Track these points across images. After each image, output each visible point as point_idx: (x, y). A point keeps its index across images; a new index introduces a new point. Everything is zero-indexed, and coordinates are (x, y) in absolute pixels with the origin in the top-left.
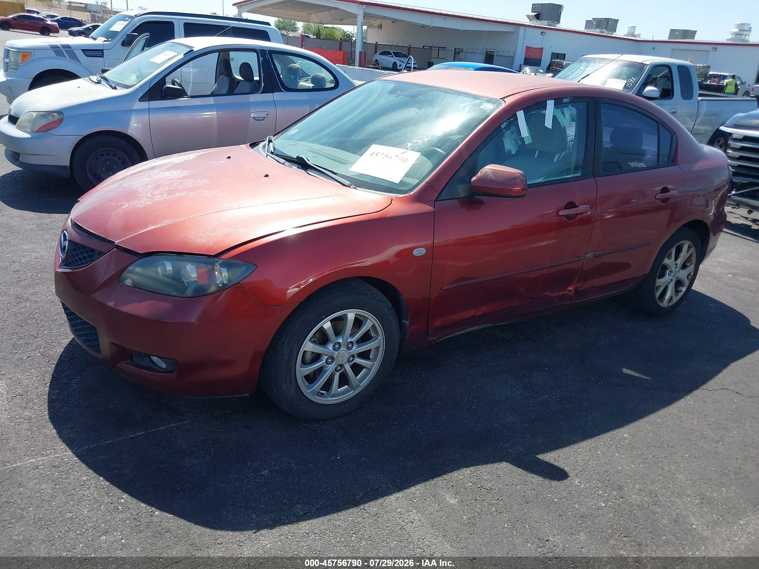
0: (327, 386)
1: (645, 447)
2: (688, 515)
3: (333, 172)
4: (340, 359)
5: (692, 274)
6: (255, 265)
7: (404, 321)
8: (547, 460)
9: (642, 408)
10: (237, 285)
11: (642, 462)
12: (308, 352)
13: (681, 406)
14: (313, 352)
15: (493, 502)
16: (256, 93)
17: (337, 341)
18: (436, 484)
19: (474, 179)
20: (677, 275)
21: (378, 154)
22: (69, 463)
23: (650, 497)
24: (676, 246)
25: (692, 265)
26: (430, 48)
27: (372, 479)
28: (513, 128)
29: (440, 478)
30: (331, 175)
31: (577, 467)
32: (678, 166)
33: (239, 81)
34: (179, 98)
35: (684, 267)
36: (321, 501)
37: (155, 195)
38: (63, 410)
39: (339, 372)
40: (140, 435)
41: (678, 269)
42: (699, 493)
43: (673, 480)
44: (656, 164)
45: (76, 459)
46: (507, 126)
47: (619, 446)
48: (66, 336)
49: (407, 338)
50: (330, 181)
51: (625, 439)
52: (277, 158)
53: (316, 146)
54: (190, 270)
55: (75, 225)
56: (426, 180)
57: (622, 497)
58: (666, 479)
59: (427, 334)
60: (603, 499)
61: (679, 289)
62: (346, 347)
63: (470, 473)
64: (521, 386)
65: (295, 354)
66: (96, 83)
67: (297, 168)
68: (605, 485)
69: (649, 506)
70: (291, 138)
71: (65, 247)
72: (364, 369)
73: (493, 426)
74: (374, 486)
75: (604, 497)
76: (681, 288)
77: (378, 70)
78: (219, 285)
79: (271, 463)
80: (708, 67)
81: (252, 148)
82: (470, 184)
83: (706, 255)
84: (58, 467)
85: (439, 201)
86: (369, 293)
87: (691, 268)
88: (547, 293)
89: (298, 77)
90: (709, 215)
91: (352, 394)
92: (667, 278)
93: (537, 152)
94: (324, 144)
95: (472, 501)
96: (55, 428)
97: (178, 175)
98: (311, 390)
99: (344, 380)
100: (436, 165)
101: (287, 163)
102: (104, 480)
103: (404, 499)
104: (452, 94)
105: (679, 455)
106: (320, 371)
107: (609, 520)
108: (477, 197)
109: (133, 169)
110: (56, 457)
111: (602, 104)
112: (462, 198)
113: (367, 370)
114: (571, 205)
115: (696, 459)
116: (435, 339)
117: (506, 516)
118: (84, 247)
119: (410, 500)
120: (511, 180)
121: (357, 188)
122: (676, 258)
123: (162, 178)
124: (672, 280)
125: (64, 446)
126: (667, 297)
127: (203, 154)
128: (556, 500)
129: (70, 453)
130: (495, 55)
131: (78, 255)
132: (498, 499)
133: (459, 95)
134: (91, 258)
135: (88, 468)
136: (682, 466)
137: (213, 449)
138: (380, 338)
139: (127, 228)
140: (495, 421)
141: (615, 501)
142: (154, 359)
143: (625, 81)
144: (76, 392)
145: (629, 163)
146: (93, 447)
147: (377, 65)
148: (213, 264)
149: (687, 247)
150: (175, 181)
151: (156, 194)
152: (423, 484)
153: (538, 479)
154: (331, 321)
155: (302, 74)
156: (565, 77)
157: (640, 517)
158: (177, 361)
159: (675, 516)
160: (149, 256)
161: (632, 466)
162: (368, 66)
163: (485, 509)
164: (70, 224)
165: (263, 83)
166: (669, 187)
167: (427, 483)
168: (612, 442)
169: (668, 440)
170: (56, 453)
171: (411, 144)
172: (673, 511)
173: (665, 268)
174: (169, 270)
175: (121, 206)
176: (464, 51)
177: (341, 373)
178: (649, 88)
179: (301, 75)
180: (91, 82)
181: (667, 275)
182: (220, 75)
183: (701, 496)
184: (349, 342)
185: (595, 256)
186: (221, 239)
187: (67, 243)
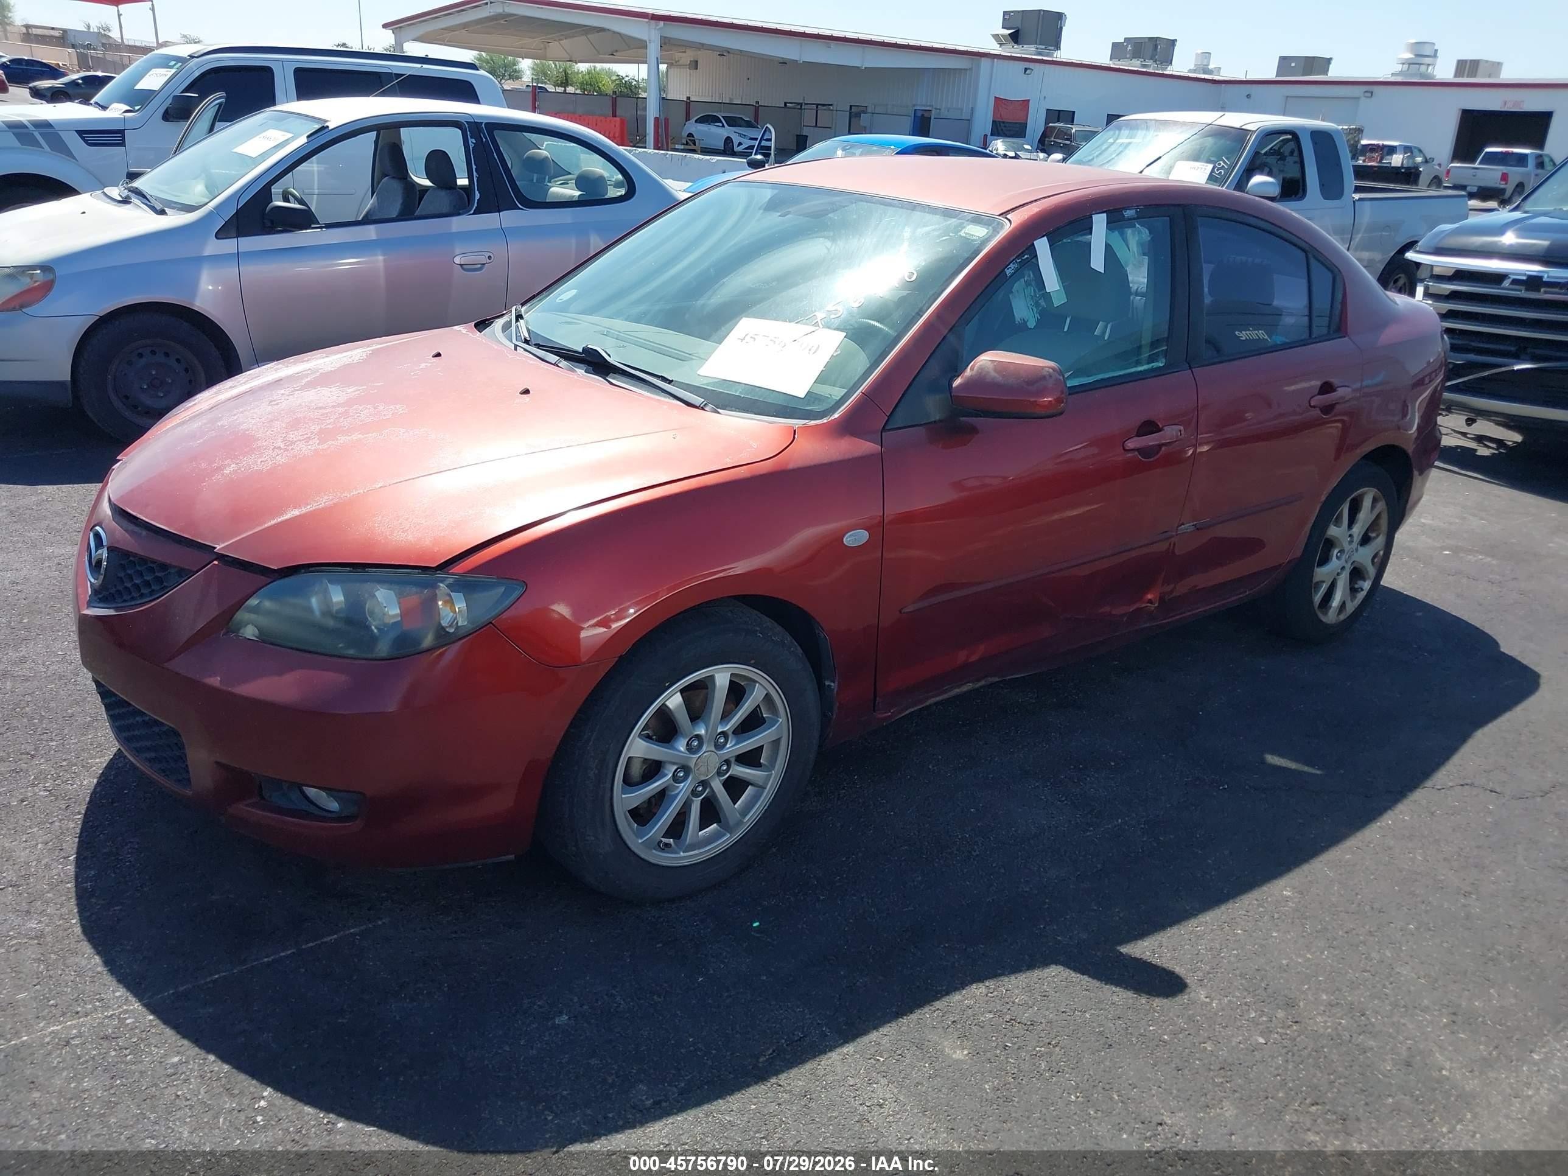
0: (677, 828)
1: (1327, 914)
2: (1431, 1050)
3: (664, 379)
4: (703, 769)
5: (1381, 553)
6: (523, 584)
7: (827, 683)
8: (1138, 956)
9: (1312, 833)
10: (488, 626)
11: (1327, 945)
12: (635, 760)
13: (1388, 824)
14: (645, 759)
15: (1040, 1051)
16: (463, 214)
17: (696, 733)
18: (921, 1021)
19: (957, 382)
20: (1354, 558)
21: (755, 337)
22: (136, 1027)
23: (1352, 1018)
24: (1349, 499)
25: (1381, 536)
26: (799, 107)
27: (786, 1018)
28: (1029, 275)
29: (926, 1009)
30: (660, 386)
31: (1199, 964)
32: (1350, 338)
33: (425, 190)
34: (302, 229)
35: (1365, 540)
36: (687, 1073)
37: (293, 443)
38: (111, 913)
39: (701, 798)
40: (287, 957)
41: (1354, 545)
42: (1445, 1002)
43: (1392, 979)
44: (1305, 336)
45: (151, 1017)
46: (1017, 270)
47: (1276, 916)
48: (98, 750)
49: (835, 716)
50: (663, 399)
51: (1287, 899)
52: (541, 353)
53: (619, 324)
54: (384, 602)
55: (120, 513)
56: (861, 388)
57: (1297, 1022)
58: (1377, 979)
59: (874, 707)
60: (1259, 1029)
61: (1356, 586)
62: (713, 744)
63: (986, 993)
64: (1066, 802)
65: (611, 765)
66: (120, 202)
67: (586, 372)
68: (1259, 999)
69: (1351, 1036)
70: (564, 308)
71: (99, 562)
72: (750, 787)
73: (1020, 890)
74: (794, 1034)
75: (1261, 1024)
76: (1360, 583)
77: (696, 156)
78: (447, 630)
79: (571, 1000)
80: (1360, 131)
81: (481, 332)
82: (950, 393)
83: (1407, 513)
84: (113, 1038)
85: (889, 430)
86: (758, 629)
87: (1379, 542)
88: (1107, 609)
89: (547, 177)
90: (1410, 432)
91: (727, 840)
92: (1334, 564)
93: (1068, 320)
94: (637, 320)
95: (998, 1052)
96: (98, 953)
97: (335, 397)
98: (645, 839)
99: (710, 812)
100: (879, 356)
101: (564, 363)
102: (218, 1060)
103: (858, 1056)
104: (898, 207)
105: (1396, 928)
106: (661, 797)
107: (1276, 1072)
108: (963, 419)
109: (231, 387)
110: (106, 1016)
111: (1199, 219)
112: (935, 422)
113: (756, 788)
114: (1149, 427)
115: (1431, 933)
116: (889, 716)
117: (1069, 1077)
118: (144, 560)
119: (870, 1059)
120: (1035, 382)
121: (719, 410)
122: (1352, 522)
123: (300, 405)
124: (1343, 568)
125: (121, 992)
126: (1336, 603)
127: (378, 349)
128: (1166, 1037)
129: (137, 1006)
130: (932, 118)
131: (130, 577)
132: (1049, 1044)
133: (913, 210)
134: (162, 583)
135: (179, 1037)
136: (1406, 950)
137: (445, 976)
138: (781, 720)
139: (238, 516)
140: (1022, 880)
141: (1283, 1031)
142: (311, 792)
143: (1211, 166)
144: (136, 872)
145: (1237, 333)
146: (185, 989)
147: (691, 145)
148: (434, 586)
149: (1371, 500)
150: (330, 410)
151: (295, 440)
152: (894, 1024)
153: (1124, 996)
154: (682, 691)
155: (556, 171)
156: (1089, 161)
157: (1338, 1060)
158: (364, 794)
159: (1404, 1053)
160: (291, 575)
161: (1308, 956)
162: (673, 146)
163: (1025, 1067)
164: (109, 512)
165: (477, 192)
166: (1335, 381)
167: (904, 1020)
168: (1261, 909)
169: (1372, 896)
170: (106, 1008)
171: (824, 315)
172: (1400, 1044)
173: (1330, 544)
174: (339, 603)
175: (220, 469)
176: (869, 110)
177: (703, 799)
178: (1258, 179)
179: (552, 172)
180: (109, 200)
181: (1334, 558)
182: (382, 179)
183: (1450, 1008)
184: (719, 734)
185: (1198, 529)
186: (447, 532)
187: (104, 553)
